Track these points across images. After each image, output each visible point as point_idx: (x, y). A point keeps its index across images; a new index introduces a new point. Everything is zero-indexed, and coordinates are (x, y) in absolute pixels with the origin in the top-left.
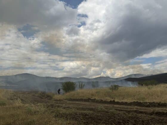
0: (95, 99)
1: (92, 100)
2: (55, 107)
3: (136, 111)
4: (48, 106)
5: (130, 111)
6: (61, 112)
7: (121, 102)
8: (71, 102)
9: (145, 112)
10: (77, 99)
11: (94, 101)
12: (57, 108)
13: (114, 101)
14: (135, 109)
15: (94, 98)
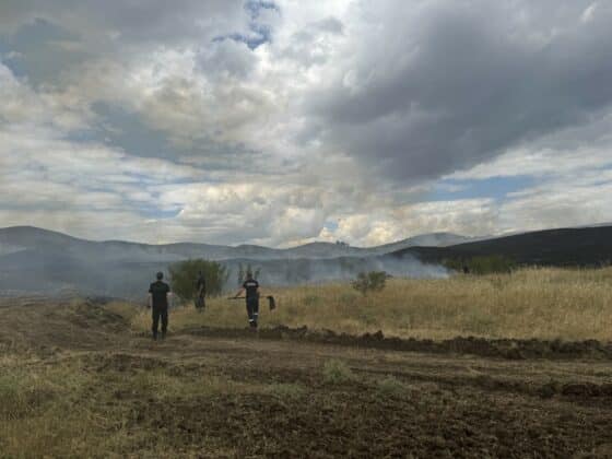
0: (305, 327)
1: (294, 331)
2: (135, 366)
3: (479, 382)
4: (103, 364)
5: (456, 378)
6: (159, 396)
7: (407, 338)
8: (204, 342)
9: (517, 385)
10: (232, 327)
11: (300, 335)
12: (141, 371)
13: (379, 335)
14: (474, 373)
15: (300, 326)
